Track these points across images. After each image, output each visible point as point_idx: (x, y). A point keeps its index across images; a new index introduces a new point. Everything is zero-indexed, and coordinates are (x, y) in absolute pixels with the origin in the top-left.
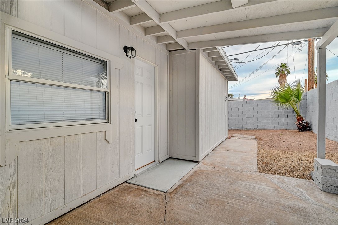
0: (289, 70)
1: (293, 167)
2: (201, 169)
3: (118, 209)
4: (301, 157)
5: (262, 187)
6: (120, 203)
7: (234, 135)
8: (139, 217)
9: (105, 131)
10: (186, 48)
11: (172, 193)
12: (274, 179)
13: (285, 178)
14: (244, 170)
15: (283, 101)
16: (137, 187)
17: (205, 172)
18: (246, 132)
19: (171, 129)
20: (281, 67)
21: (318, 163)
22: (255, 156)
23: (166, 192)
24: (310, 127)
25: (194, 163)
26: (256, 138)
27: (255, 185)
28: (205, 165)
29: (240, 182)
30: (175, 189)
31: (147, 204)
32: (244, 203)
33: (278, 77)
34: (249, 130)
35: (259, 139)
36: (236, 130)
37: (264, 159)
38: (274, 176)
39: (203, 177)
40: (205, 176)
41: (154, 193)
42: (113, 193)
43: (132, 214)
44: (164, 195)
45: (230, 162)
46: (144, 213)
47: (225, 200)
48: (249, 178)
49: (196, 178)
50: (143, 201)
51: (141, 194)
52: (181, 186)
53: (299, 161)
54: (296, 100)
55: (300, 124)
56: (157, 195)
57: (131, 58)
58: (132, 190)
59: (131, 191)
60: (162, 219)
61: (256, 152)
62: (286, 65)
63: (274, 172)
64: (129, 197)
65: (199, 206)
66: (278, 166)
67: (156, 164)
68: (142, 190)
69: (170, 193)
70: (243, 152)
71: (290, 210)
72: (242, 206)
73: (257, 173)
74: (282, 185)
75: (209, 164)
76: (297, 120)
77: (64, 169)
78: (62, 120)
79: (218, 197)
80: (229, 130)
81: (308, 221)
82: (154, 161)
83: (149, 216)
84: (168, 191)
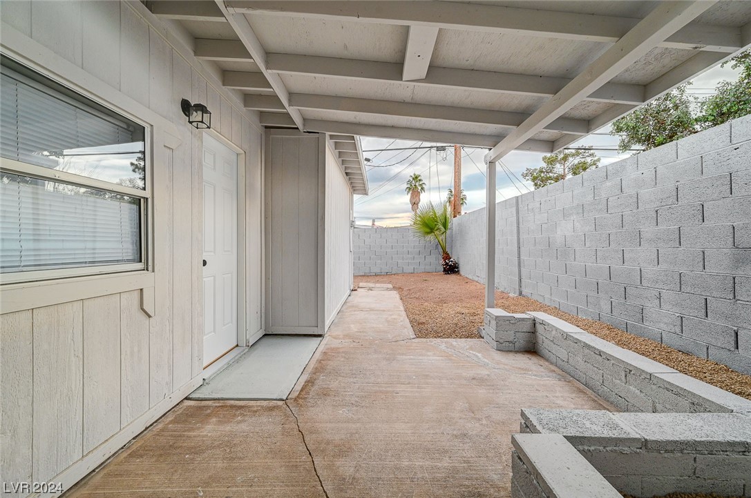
0: (424, 186)
1: (456, 324)
2: (333, 346)
3: (193, 459)
4: (459, 309)
5: (431, 358)
6: (193, 444)
7: (361, 284)
8: (250, 460)
9: (141, 290)
10: (301, 127)
11: (299, 398)
12: (442, 344)
13: (453, 341)
14: (398, 338)
15: (428, 230)
16: (218, 405)
17: (341, 350)
18: (377, 278)
19: (269, 279)
20: (413, 179)
21: (489, 314)
22: (404, 314)
23: (287, 399)
24: (457, 268)
25: (316, 338)
26: (394, 288)
27: (420, 357)
28: (335, 338)
29: (399, 357)
30: (302, 391)
31: (257, 429)
32: (418, 387)
33: (410, 195)
34: (380, 275)
35: (398, 289)
36: (360, 276)
37: (417, 317)
38: (439, 340)
39: (342, 359)
40: (345, 358)
41: (262, 407)
42: (162, 430)
43: (232, 459)
44: (285, 406)
45: (373, 328)
46: (259, 448)
47: (390, 389)
48: (409, 349)
49: (331, 363)
50: (244, 426)
51: (235, 415)
52: (310, 382)
53: (460, 316)
54: (443, 229)
55: (447, 264)
56: (271, 409)
57: (197, 128)
58: (209, 411)
59: (209, 416)
60: (300, 448)
61: (402, 308)
62: (419, 178)
63: (437, 335)
64: (209, 427)
65: (355, 408)
66: (438, 325)
67: (244, 350)
68: (232, 407)
69: (295, 400)
70: (384, 311)
71: (474, 381)
72: (417, 392)
73: (417, 340)
74: (453, 351)
75: (341, 337)
76: (443, 258)
77: (30, 398)
78: (19, 266)
79: (379, 387)
80: (355, 277)
81: (498, 391)
82: (237, 346)
83: (271, 452)
84: (290, 396)
